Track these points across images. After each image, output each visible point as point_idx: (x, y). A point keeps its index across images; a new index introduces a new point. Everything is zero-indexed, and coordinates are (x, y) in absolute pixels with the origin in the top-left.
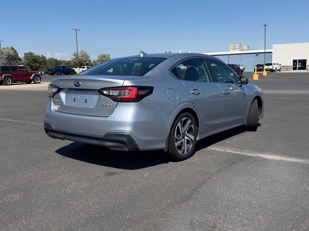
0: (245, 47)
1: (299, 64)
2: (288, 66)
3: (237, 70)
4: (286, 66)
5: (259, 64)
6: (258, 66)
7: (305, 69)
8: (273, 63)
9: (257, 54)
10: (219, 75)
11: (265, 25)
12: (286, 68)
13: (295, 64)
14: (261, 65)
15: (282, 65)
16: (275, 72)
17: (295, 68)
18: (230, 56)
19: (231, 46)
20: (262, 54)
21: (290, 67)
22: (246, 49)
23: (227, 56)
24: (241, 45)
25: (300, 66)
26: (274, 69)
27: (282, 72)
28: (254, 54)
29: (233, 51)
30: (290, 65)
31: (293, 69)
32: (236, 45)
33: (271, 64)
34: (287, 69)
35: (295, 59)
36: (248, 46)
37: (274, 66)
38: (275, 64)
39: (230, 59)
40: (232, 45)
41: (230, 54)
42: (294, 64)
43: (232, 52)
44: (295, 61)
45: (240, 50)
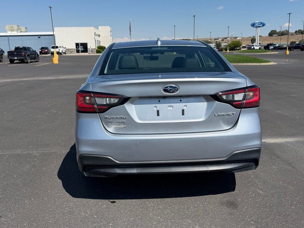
0: (23, 29)
1: (82, 47)
2: (71, 49)
3: (33, 53)
4: (70, 49)
5: (43, 47)
6: (42, 48)
7: (87, 52)
8: (59, 46)
9: (39, 36)
10: (16, 58)
11: (50, 8)
12: (70, 50)
13: (78, 47)
14: (45, 47)
15: (66, 48)
16: (62, 55)
17: (78, 51)
18: (10, 37)
19: (7, 27)
20: (44, 36)
21: (74, 50)
22: (24, 31)
23: (7, 37)
24: (18, 26)
25: (82, 49)
26: (61, 52)
27: (67, 55)
28: (36, 37)
29: (11, 32)
30: (73, 48)
31: (77, 52)
32: (14, 26)
33: (57, 47)
34: (71, 52)
35: (77, 42)
36: (26, 28)
37: (60, 49)
38: (60, 47)
39: (10, 41)
40: (9, 26)
41: (9, 36)
42: (76, 47)
43: (9, 33)
44: (77, 45)
45: (19, 31)
